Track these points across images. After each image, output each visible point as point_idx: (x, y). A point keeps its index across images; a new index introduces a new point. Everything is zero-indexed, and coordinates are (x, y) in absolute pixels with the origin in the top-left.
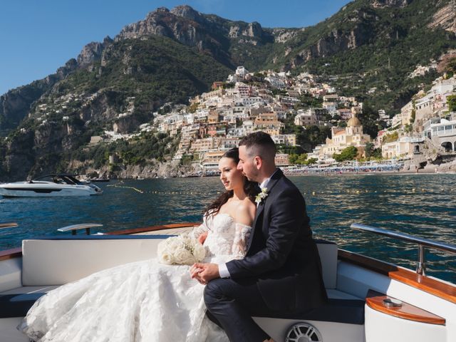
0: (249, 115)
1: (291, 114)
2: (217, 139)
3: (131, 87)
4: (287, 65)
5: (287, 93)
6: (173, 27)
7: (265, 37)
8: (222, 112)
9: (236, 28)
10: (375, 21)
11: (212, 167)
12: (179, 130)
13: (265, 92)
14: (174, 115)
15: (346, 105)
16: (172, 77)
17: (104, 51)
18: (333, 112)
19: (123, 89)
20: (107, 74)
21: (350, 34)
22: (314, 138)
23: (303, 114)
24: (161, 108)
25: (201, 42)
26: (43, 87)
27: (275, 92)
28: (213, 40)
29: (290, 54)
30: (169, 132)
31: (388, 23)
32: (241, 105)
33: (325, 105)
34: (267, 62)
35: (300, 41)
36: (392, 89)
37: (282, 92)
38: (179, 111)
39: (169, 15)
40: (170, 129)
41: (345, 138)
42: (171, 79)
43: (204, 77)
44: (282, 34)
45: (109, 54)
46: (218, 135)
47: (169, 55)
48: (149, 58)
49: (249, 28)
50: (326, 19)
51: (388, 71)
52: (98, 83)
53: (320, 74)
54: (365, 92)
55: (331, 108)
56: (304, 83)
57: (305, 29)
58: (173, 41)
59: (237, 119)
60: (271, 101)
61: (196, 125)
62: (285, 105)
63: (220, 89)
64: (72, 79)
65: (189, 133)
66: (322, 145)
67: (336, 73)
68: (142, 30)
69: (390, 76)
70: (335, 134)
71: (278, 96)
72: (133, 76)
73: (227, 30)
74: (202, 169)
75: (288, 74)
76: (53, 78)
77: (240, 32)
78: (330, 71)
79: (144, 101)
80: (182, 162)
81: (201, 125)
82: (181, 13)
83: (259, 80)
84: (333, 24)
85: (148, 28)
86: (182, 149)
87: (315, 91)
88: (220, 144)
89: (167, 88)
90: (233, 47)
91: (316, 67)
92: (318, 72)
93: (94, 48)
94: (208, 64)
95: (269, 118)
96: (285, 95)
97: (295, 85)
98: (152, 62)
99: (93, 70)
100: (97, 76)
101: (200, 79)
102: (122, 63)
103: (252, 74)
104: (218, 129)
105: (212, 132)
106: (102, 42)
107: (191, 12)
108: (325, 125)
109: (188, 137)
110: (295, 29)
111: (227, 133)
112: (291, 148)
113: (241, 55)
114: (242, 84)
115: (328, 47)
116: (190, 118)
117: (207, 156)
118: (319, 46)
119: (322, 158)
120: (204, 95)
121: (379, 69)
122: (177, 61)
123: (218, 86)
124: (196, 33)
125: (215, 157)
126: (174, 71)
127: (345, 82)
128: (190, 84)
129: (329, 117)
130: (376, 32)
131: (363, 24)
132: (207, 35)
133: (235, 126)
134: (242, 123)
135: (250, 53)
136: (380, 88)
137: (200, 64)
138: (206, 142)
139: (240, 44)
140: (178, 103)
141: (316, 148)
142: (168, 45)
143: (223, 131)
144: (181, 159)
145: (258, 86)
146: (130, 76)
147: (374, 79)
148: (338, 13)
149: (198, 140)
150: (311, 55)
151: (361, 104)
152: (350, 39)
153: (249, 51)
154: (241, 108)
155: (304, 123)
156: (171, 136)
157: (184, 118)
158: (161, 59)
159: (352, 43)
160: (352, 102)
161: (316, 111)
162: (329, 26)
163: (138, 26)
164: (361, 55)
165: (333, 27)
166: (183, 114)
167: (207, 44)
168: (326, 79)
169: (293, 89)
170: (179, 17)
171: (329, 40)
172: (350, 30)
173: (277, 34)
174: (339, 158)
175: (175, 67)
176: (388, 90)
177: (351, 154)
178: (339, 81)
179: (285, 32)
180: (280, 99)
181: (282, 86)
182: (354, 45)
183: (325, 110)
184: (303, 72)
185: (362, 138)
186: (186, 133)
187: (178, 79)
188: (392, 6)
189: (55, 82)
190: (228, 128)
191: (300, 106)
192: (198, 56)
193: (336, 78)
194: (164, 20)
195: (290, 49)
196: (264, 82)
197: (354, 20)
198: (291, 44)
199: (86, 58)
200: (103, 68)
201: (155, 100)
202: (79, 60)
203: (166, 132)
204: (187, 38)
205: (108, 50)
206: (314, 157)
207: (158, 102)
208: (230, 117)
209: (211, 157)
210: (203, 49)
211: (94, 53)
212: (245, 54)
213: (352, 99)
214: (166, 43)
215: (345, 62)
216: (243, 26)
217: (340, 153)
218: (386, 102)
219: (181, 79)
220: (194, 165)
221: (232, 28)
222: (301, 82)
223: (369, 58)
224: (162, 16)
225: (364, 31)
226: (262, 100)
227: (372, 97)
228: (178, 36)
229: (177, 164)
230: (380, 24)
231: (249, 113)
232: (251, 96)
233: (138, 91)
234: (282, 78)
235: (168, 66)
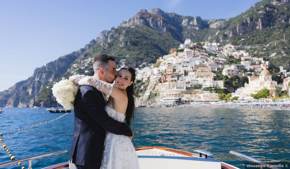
0: (193, 68)
1: (220, 68)
2: (172, 83)
3: (123, 54)
4: (217, 40)
5: (217, 56)
6: (149, 20)
7: (204, 25)
8: (175, 67)
9: (186, 20)
10: (274, 12)
11: (168, 101)
12: (149, 78)
13: (203, 55)
14: (146, 69)
15: (257, 63)
16: (147, 48)
17: (110, 34)
18: (248, 67)
19: (119, 55)
20: (110, 47)
21: (258, 20)
22: (236, 84)
23: (228, 68)
24: (141, 66)
25: (165, 28)
26: (77, 55)
27: (210, 55)
28: (172, 27)
29: (219, 34)
30: (142, 79)
31: (283, 14)
32: (188, 62)
33: (243, 63)
34: (204, 39)
35: (225, 26)
36: (287, 54)
37: (214, 55)
38: (149, 66)
39: (147, 13)
40: (143, 77)
41: (259, 83)
42: (147, 49)
43: (166, 48)
44: (214, 23)
45: (112, 36)
46: (172, 81)
47: (146, 36)
48: (134, 37)
49: (194, 19)
50: (242, 13)
51: (283, 43)
52: (106, 52)
53: (239, 45)
54: (268, 56)
55: (247, 65)
56: (228, 50)
57: (229, 19)
58: (149, 28)
59: (185, 71)
60: (207, 60)
61: (159, 74)
62: (216, 62)
63: (175, 53)
64: (92, 50)
65: (154, 80)
66: (242, 88)
67: (248, 45)
68: (132, 22)
69: (286, 46)
70: (251, 80)
71: (212, 57)
72: (125, 48)
73: (181, 21)
74: (161, 102)
75: (218, 44)
76: (83, 50)
77: (189, 22)
78: (245, 43)
79: (131, 62)
80: (150, 97)
81: (162, 75)
82: (154, 12)
83: (199, 47)
84: (247, 15)
85: (135, 21)
86: (150, 89)
87: (236, 54)
88: (173, 86)
89: (145, 55)
90: (184, 31)
91: (236, 41)
92: (237, 44)
93: (105, 33)
94: (169, 41)
95: (206, 70)
96: (216, 57)
97: (223, 50)
98: (136, 39)
99: (103, 45)
100: (105, 48)
101: (164, 49)
102: (119, 41)
103: (195, 44)
104: (172, 77)
105: (169, 78)
106: (110, 30)
107: (160, 11)
108: (243, 75)
109: (154, 82)
110: (222, 20)
111: (178, 79)
112: (220, 90)
113: (189, 35)
114: (189, 50)
115: (243, 29)
116: (155, 70)
117: (165, 94)
118: (238, 29)
119: (242, 96)
120: (165, 57)
121: (278, 41)
122: (151, 39)
123: (174, 51)
124: (162, 23)
125: (170, 95)
126: (149, 45)
127: (255, 50)
128: (158, 52)
129: (246, 71)
130: (275, 19)
131: (266, 14)
132: (169, 24)
133: (184, 75)
134: (188, 74)
135: (194, 35)
136: (279, 53)
137: (164, 40)
138: (165, 85)
139: (188, 29)
140: (150, 63)
141: (238, 90)
142: (146, 30)
143: (176, 79)
144: (149, 96)
145: (199, 51)
146: (123, 48)
147: (274, 48)
148: (250, 9)
149: (160, 84)
150: (233, 33)
151: (267, 63)
152: (258, 23)
153: (194, 33)
154: (187, 64)
155: (229, 74)
156: (144, 81)
157: (152, 71)
158: (142, 38)
159: (259, 26)
160: (260, 61)
161: (237, 66)
162: (244, 17)
163: (130, 21)
164: (265, 33)
165: (247, 17)
166: (151, 68)
167: (169, 30)
168: (242, 48)
169: (221, 53)
170: (153, 14)
171: (244, 24)
172: (258, 18)
173: (211, 23)
174: (256, 97)
175: (149, 42)
176: (284, 55)
177: (265, 94)
178: (251, 49)
179: (216, 22)
180: (213, 59)
181: (214, 51)
182: (261, 27)
183: (243, 66)
184: (227, 44)
185: (272, 83)
186: (153, 80)
187: (150, 49)
188: (286, 3)
189: (83, 52)
190: (179, 76)
191: (225, 63)
192: (163, 36)
193: (249, 47)
194: (144, 16)
195: (219, 31)
196: (202, 48)
197: (260, 12)
198: (220, 29)
199: (101, 39)
200: (109, 44)
201: (137, 61)
202: (97, 40)
203: (141, 79)
204: (157, 26)
205: (112, 34)
206: (237, 96)
207: (139, 62)
208: (180, 70)
209: (168, 95)
210: (167, 32)
211: (105, 36)
212: (191, 35)
213: (261, 59)
214: (145, 29)
215: (255, 38)
216: (190, 19)
217: (256, 93)
218: (284, 61)
219: (153, 49)
220: (157, 99)
221: (184, 20)
222: (227, 49)
223: (270, 35)
224: (143, 14)
225: (267, 18)
226: (201, 59)
227: (273, 59)
228: (152, 25)
229: (146, 99)
230: (277, 14)
231: (192, 67)
232: (194, 57)
233: (128, 56)
234: (214, 46)
235: (145, 42)
